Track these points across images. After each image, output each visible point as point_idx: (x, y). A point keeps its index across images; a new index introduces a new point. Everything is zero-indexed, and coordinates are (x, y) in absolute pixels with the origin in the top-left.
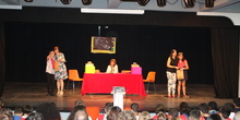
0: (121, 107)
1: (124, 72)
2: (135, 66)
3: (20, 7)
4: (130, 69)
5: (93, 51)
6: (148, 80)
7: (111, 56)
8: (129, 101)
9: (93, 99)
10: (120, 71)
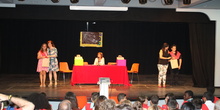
0: (107, 96)
1: (110, 64)
2: (120, 58)
3: (13, 6)
4: (115, 61)
5: (82, 45)
6: (132, 71)
7: (99, 50)
8: (114, 90)
9: (81, 89)
10: (106, 63)
